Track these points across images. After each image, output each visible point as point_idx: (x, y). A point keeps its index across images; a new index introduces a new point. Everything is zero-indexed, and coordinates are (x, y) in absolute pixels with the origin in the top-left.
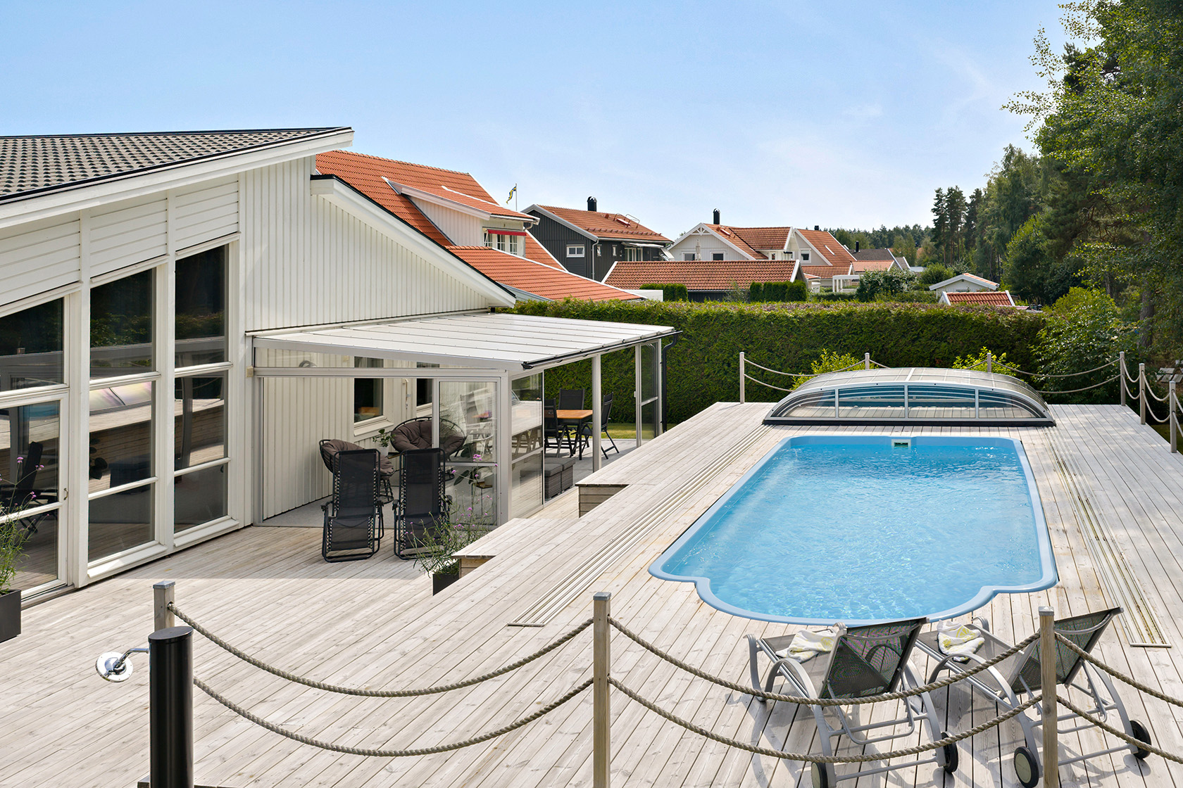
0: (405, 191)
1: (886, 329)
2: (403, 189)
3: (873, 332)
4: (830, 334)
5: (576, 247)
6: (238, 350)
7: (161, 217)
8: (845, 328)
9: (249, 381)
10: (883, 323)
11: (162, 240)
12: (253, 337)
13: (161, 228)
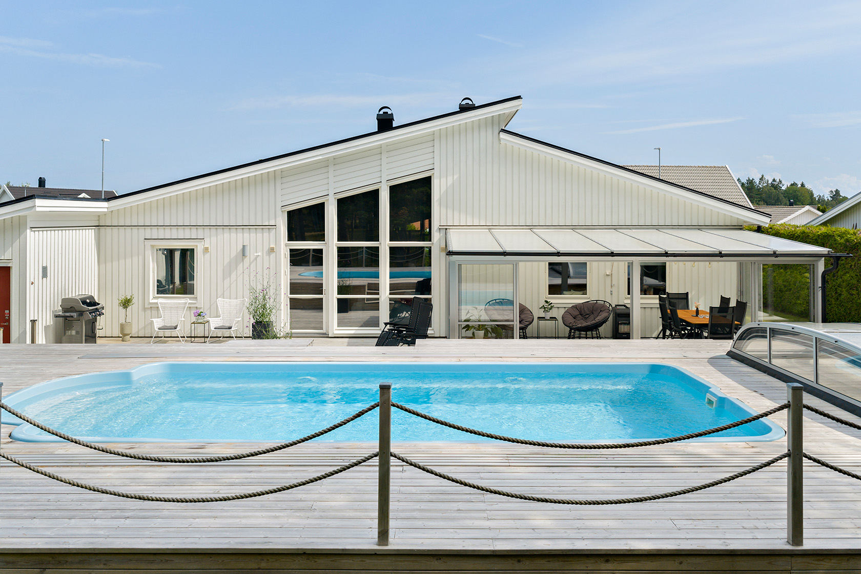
6: (437, 235)
7: (379, 163)
9: (443, 254)
11: (379, 174)
12: (446, 229)
13: (378, 168)
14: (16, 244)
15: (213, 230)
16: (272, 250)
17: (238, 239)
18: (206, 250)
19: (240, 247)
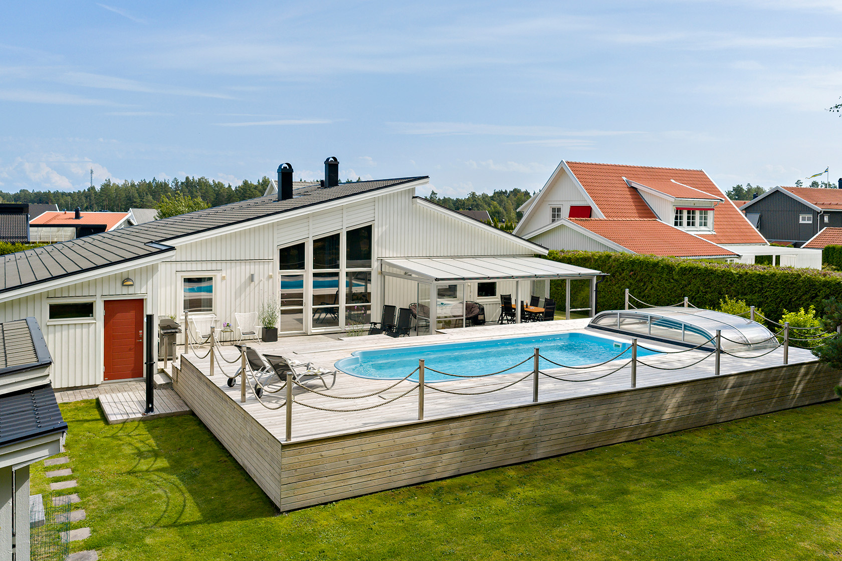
0: (633, 185)
1: (794, 288)
2: (632, 184)
3: (785, 289)
4: (757, 287)
5: (806, 216)
6: (375, 264)
7: (341, 216)
8: (767, 284)
9: (380, 276)
10: (792, 283)
11: (341, 223)
12: (382, 260)
13: (341, 220)
14: (150, 283)
15: (229, 264)
16: (270, 277)
18: (223, 278)
19: (248, 275)
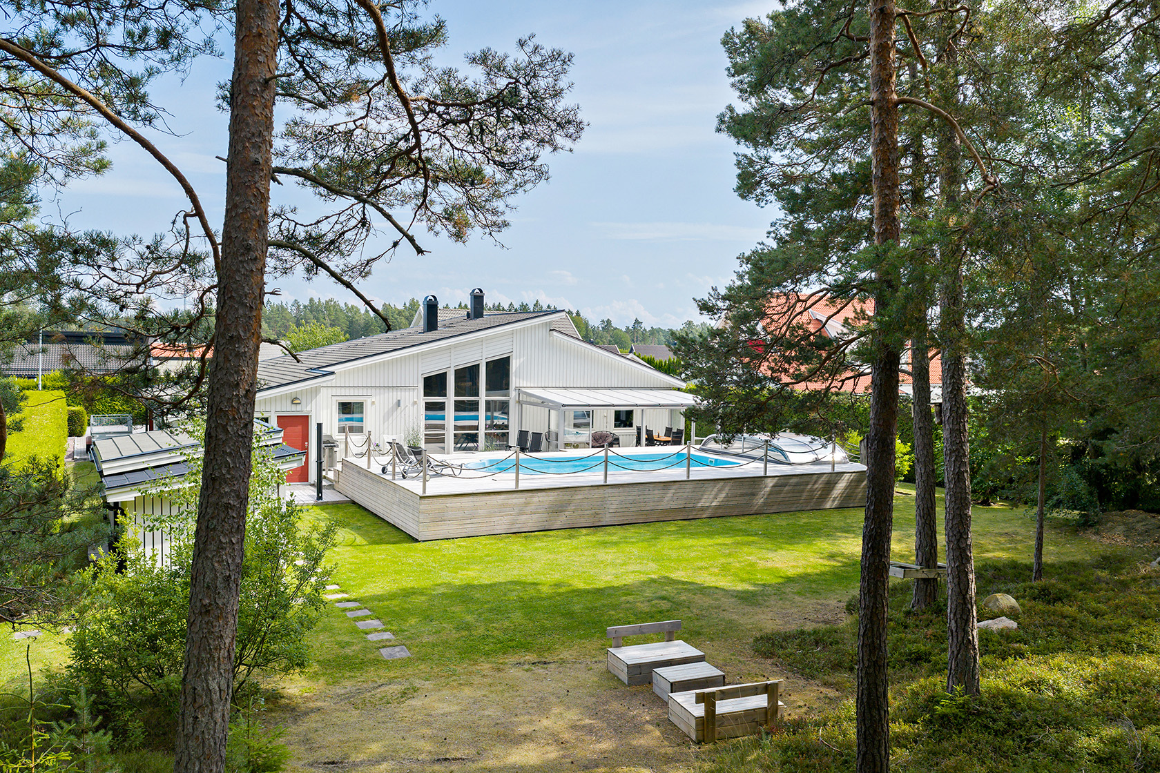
6: (513, 393)
7: (481, 347)
9: (517, 404)
11: (480, 355)
12: (519, 389)
13: (481, 351)
14: (314, 402)
15: (378, 390)
16: (415, 403)
17: (395, 395)
18: (373, 403)
19: (395, 401)
